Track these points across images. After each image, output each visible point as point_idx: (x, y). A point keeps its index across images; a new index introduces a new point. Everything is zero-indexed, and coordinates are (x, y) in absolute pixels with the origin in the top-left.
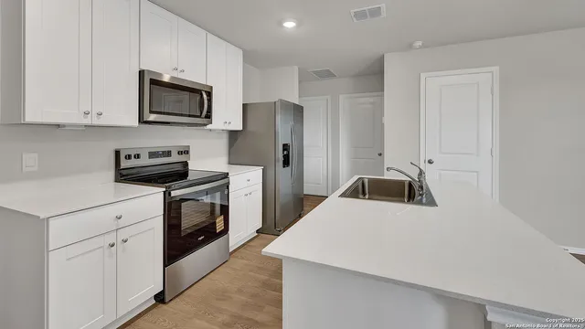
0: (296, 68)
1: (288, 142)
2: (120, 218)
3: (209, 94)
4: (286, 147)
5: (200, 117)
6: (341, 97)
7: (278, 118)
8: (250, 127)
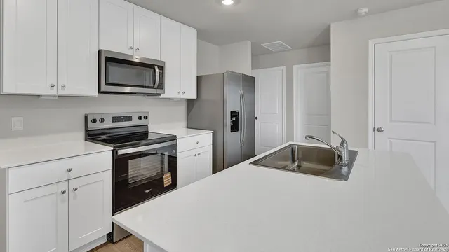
0: (249, 43)
1: (237, 109)
2: (70, 171)
3: (162, 68)
4: (234, 114)
5: (153, 87)
6: (295, 67)
7: (226, 88)
8: (204, 96)
